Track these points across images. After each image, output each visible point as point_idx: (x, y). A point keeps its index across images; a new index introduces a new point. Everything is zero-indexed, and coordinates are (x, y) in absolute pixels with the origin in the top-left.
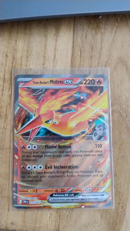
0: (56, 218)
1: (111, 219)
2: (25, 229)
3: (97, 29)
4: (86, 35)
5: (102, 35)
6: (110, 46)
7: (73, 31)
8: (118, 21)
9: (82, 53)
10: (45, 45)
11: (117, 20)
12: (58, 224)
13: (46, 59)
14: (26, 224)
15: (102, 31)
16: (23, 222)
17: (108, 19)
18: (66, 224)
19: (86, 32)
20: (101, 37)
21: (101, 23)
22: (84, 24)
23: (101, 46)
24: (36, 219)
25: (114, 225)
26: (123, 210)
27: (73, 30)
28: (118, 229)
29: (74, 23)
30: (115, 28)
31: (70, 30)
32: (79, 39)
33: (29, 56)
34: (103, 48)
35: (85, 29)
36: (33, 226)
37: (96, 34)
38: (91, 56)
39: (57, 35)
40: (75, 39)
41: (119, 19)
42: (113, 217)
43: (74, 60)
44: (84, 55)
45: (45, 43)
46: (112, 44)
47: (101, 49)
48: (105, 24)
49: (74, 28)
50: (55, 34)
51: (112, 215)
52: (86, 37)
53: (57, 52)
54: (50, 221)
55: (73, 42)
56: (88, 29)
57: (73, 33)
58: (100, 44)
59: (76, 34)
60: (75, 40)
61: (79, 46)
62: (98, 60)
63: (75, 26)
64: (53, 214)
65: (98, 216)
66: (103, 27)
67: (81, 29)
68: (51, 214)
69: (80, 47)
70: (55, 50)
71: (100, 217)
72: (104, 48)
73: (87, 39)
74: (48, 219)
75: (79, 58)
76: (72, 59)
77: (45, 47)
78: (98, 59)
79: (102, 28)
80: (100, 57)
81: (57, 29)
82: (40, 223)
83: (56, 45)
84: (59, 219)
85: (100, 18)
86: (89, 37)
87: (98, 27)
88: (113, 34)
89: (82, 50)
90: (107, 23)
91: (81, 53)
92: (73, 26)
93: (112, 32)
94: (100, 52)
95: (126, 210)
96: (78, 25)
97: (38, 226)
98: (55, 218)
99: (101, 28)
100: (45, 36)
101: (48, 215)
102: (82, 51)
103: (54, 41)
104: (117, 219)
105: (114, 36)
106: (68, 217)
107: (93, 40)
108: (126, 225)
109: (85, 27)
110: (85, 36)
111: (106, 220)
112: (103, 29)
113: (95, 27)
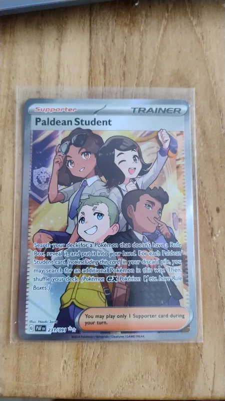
0: (75, 370)
1: (177, 365)
2: (20, 391)
3: (132, 25)
4: (113, 37)
5: (142, 35)
6: (157, 54)
7: (89, 31)
8: (170, 10)
9: (107, 68)
10: (41, 59)
11: (167, 8)
12: (80, 380)
13: (42, 83)
14: (21, 383)
15: (140, 28)
16: (16, 380)
17: (150, 7)
18: (95, 379)
19: (112, 31)
20: (140, 39)
21: (139, 15)
22: (109, 18)
23: (140, 54)
24: (40, 373)
25: (182, 376)
26: (197, 347)
27: (89, 28)
28: (191, 383)
29: (91, 17)
30: (164, 22)
31: (83, 29)
32: (101, 44)
33: (12, 79)
34: (144, 58)
35: (111, 27)
36: (34, 385)
37: (131, 34)
38: (124, 74)
39: (60, 40)
40: (93, 44)
41: (170, 6)
42: (180, 360)
43: (93, 81)
44: (111, 71)
45: (40, 56)
46: (159, 49)
47: (141, 59)
48: (146, 15)
49: (90, 25)
50: (57, 39)
51: (178, 358)
52: (113, 41)
53: (61, 69)
54: (66, 375)
55: (90, 50)
56: (116, 26)
57: (88, 34)
58: (139, 50)
59: (94, 36)
60: (93, 47)
61: (100, 57)
62: (136, 79)
63: (92, 22)
64: (69, 363)
65: (152, 360)
66: (143, 20)
67: (102, 28)
68: (65, 361)
69: (104, 57)
70: (59, 66)
71: (155, 363)
72: (146, 57)
73: (114, 44)
74: (61, 371)
75: (102, 77)
76: (89, 81)
77: (40, 62)
78: (138, 78)
79: (142, 22)
80: (140, 74)
81: (61, 29)
82: (47, 380)
83: (59, 57)
84: (80, 369)
85: (136, 6)
86: (119, 39)
87: (133, 22)
88: (162, 31)
89: (107, 62)
90: (149, 14)
91: (105, 69)
92: (88, 22)
93: (159, 30)
94: (140, 65)
95: (202, 347)
96: (98, 21)
97: (43, 385)
98: (73, 369)
99: (139, 22)
100: (39, 43)
101: (60, 364)
102: (107, 65)
103: (57, 49)
104: (187, 365)
105: (163, 36)
106: (98, 366)
107: (125, 45)
108: (204, 374)
109: (110, 23)
110: (111, 39)
111: (167, 367)
112: (143, 24)
113: (128, 22)
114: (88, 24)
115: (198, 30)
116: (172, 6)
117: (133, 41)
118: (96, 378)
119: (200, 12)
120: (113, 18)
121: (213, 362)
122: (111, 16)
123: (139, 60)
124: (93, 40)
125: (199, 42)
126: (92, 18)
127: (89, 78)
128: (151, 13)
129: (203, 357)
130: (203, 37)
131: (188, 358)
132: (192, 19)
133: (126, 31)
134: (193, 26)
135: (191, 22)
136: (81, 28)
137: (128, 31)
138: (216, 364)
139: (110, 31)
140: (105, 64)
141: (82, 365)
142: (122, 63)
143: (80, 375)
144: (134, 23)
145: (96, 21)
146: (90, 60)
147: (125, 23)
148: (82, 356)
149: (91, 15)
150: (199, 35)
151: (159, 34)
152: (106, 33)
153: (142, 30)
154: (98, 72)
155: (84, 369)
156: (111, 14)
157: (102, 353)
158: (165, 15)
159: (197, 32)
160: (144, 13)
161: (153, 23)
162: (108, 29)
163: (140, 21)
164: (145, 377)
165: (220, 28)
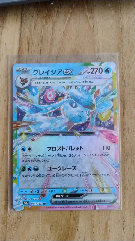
114: (20, 16)
115: (91, 21)
116: (75, 5)
117: (48, 28)
118: (14, 235)
119: (93, 9)
120: (36, 12)
121: (84, 231)
122: (35, 11)
123: (51, 41)
124: (23, 28)
125: (91, 30)
126: (23, 12)
127: (19, 52)
128: (61, 10)
129: (78, 228)
130: (93, 26)
131: (69, 228)
132: (87, 14)
133: (44, 21)
134: (88, 18)
135: (87, 16)
136: (15, 19)
137: (45, 21)
138: (86, 232)
139: (34, 21)
140: (29, 43)
141: (6, 227)
142: (40, 43)
143: (5, 233)
144: (49, 16)
145: (26, 14)
146: (20, 41)
147: (44, 16)
148: (6, 222)
149: (22, 10)
150: (91, 25)
151: (65, 23)
152: (31, 23)
153: (54, 21)
154: (24, 48)
155: (7, 229)
156: (35, 10)
157: (18, 221)
158: (70, 11)
159: (90, 23)
160: (56, 9)
161: (62, 16)
162: (32, 20)
163: (53, 15)
164: (43, 236)
165: (105, 20)
